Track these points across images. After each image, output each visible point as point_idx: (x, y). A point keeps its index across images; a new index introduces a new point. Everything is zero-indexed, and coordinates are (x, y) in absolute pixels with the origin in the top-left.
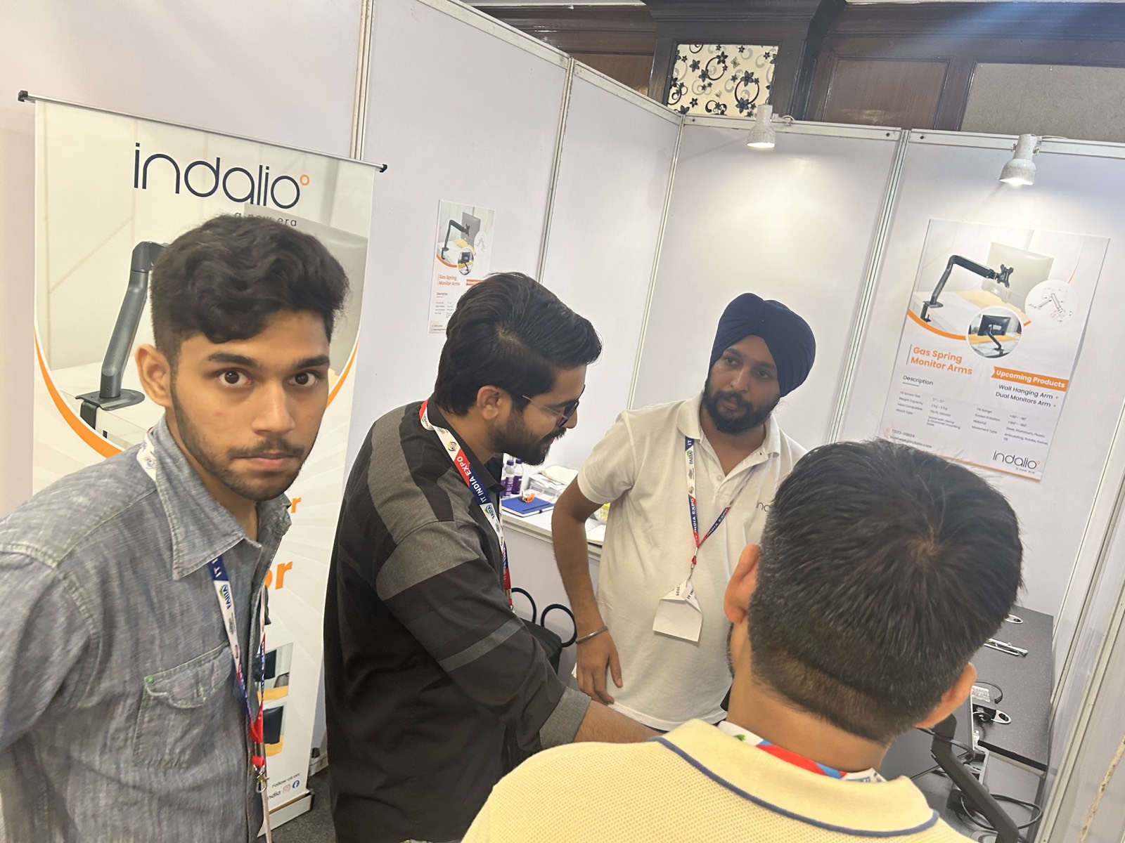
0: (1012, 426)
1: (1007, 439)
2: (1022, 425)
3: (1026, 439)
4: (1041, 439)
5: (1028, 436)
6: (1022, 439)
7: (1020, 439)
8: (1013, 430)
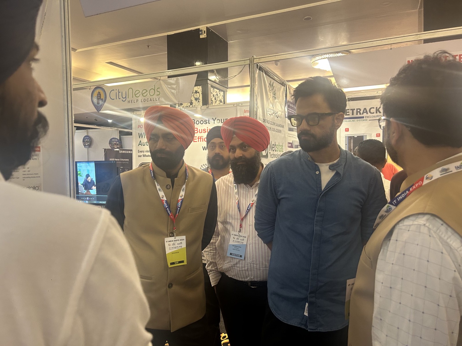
0: (25, 173)
1: (24, 180)
2: (29, 171)
3: (32, 177)
4: (37, 176)
5: (33, 176)
6: (30, 178)
7: (29, 178)
8: (25, 174)
